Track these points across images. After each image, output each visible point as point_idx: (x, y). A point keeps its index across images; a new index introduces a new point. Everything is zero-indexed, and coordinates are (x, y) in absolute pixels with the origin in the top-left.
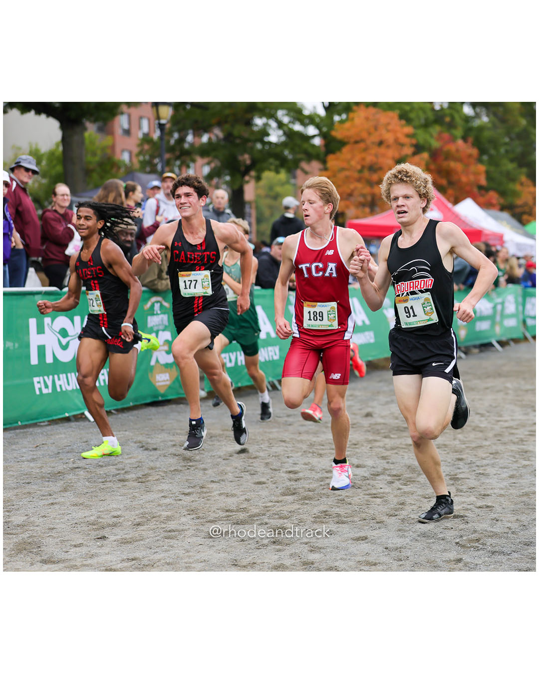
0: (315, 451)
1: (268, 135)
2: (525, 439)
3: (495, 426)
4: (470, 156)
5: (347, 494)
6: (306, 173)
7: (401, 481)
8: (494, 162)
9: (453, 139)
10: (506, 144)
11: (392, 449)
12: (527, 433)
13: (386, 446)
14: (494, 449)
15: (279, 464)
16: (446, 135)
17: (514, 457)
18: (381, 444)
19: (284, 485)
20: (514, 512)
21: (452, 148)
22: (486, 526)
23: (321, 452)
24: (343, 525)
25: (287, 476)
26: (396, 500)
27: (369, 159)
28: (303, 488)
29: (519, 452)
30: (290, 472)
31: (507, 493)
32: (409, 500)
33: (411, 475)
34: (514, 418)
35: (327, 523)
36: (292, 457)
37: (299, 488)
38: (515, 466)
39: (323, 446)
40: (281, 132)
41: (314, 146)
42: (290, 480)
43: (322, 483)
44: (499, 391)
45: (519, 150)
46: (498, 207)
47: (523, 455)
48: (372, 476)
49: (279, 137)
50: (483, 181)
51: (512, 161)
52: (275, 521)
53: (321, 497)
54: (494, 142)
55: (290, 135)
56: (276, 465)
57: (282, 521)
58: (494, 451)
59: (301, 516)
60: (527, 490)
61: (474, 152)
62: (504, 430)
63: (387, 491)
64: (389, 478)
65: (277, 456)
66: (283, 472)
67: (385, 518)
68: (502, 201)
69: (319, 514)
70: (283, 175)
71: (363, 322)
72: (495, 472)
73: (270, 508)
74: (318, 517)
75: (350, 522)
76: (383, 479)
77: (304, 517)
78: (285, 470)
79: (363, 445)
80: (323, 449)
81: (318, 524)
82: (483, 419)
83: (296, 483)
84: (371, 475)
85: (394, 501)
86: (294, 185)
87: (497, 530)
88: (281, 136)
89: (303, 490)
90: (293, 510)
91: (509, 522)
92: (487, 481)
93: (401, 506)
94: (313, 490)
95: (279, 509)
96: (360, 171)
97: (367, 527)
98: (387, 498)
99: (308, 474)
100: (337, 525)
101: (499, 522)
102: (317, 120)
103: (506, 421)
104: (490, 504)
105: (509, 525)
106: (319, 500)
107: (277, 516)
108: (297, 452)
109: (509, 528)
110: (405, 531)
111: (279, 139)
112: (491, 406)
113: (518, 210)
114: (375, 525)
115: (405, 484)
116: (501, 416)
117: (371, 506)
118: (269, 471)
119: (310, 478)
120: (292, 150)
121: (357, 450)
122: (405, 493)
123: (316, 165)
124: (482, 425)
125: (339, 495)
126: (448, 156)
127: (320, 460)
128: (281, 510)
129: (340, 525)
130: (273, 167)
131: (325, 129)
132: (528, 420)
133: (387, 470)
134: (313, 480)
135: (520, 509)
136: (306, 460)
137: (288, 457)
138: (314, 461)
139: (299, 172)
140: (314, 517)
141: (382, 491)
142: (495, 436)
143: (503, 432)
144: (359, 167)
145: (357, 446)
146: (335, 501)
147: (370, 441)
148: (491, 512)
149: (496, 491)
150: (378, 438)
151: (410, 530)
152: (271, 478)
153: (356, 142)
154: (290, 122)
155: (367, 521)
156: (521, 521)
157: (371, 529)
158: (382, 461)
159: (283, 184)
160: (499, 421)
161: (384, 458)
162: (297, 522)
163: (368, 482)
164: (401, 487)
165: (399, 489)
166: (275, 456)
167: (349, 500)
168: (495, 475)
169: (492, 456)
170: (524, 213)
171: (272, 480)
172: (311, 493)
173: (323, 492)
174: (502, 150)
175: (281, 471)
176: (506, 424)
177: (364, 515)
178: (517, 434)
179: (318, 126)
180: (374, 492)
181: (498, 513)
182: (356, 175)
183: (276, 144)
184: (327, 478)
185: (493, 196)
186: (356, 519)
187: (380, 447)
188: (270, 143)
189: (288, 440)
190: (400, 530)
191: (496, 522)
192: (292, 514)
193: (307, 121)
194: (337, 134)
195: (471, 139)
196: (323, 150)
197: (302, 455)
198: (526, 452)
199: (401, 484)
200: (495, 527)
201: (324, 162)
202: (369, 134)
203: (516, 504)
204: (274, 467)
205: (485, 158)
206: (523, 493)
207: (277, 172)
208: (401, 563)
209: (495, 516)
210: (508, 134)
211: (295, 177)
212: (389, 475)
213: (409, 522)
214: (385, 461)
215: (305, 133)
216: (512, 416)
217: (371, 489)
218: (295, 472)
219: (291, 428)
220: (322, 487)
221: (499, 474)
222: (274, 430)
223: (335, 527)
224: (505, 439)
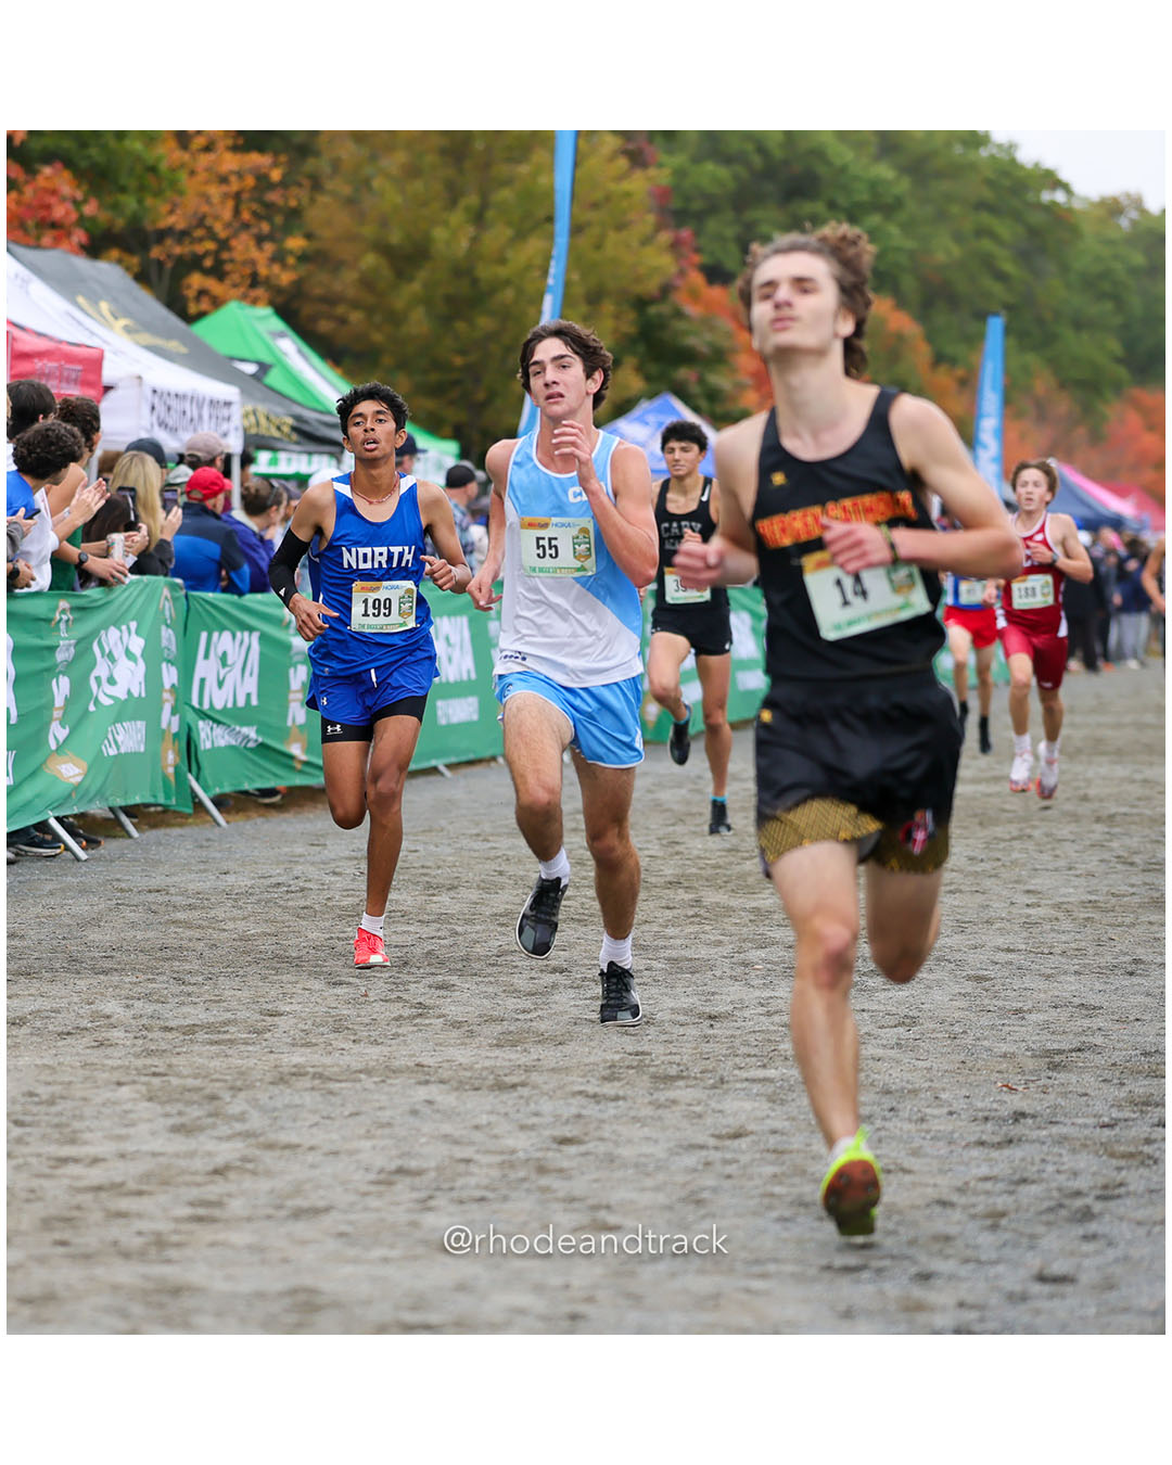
2: (175, 1238)
3: (45, 1183)
12: (187, 1211)
29: (145, 1293)
34: (129, 1147)
46: (79, 236)
47: (161, 1306)
58: (36, 1290)
62: (87, 1198)
103: (96, 1161)
113: (164, 252)
116: (73, 1141)
132: (192, 1155)
143: (78, 1208)
160: (65, 1161)
170: (195, 263)
176: (96, 1175)
178: (139, 1216)
198: (176, 1291)
216: (120, 1138)
224: (89, 1239)
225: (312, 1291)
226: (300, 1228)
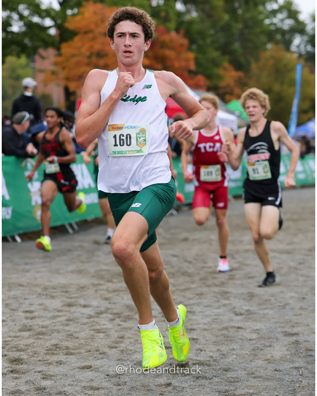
0: (48, 293)
1: (11, 25)
2: (226, 282)
3: (201, 272)
4: (182, 45)
5: (75, 330)
6: (43, 58)
7: (121, 319)
8: (201, 50)
9: (167, 31)
10: (212, 35)
11: (114, 291)
13: (110, 289)
14: (200, 290)
15: (17, 305)
16: (162, 27)
17: (216, 297)
18: (104, 287)
19: (22, 323)
20: (215, 343)
21: (166, 38)
22: (192, 355)
23: (53, 294)
24: (72, 356)
25: (23, 315)
26: (116, 335)
27: (97, 47)
28: (37, 325)
30: (27, 312)
31: (210, 328)
32: (127, 334)
33: (130, 313)
35: (57, 354)
36: (28, 299)
37: (34, 325)
38: (217, 305)
39: (55, 289)
40: (21, 23)
41: (50, 36)
42: (27, 318)
43: (54, 321)
44: (204, 242)
45: (222, 40)
46: (205, 88)
47: (223, 296)
48: (96, 315)
49: (20, 27)
50: (193, 66)
51: (217, 49)
52: (13, 353)
53: (53, 333)
54: (202, 34)
55: (30, 25)
56: (14, 305)
57: (19, 353)
58: (199, 293)
59: (35, 348)
60: (226, 325)
61: (185, 42)
62: (208, 274)
63: (109, 327)
64: (111, 316)
65: (15, 298)
66: (21, 312)
67: (107, 350)
68: (208, 83)
69: (51, 347)
70: (23, 60)
71: (89, 185)
72: (200, 310)
73: (9, 343)
74: (50, 350)
75: (77, 353)
76: (106, 317)
77: (38, 349)
78: (22, 310)
79: (89, 289)
80: (55, 292)
81: (50, 355)
82: (191, 265)
83: (32, 321)
84: (96, 313)
85: (115, 335)
86: (33, 68)
87: (201, 359)
88: (22, 27)
89: (38, 327)
90: (28, 344)
91: (211, 351)
92: (194, 318)
93: (120, 340)
94: (46, 327)
95: (16, 343)
96: (90, 57)
97: (92, 358)
98: (109, 333)
99: (42, 313)
100: (66, 356)
101: (203, 352)
102: (53, 14)
104: (195, 337)
105: (211, 354)
106: (51, 335)
107: (15, 349)
108: (33, 295)
109: (211, 357)
110: (124, 360)
111: (20, 29)
112: (197, 255)
113: (222, 91)
114: (99, 355)
115: (125, 321)
116: (205, 263)
117: (95, 340)
118: (9, 311)
119: (43, 317)
120: (32, 39)
121: (84, 293)
122: (124, 328)
123: (51, 52)
124: (190, 271)
125: (68, 331)
126: (164, 45)
127: (53, 301)
128: (18, 344)
129: (69, 356)
130: (14, 53)
131: (59, 21)
133: (109, 309)
134: (46, 318)
135: (220, 340)
136: (41, 301)
137: (25, 299)
138: (48, 302)
139: (37, 58)
140: (47, 350)
141: (105, 327)
142: (201, 279)
143: (207, 276)
144: (88, 53)
145: (84, 289)
146: (65, 336)
147: (95, 285)
148: (197, 344)
149: (201, 326)
150: (102, 282)
151: (128, 360)
152: (11, 317)
153: (86, 33)
154: (29, 15)
155: (91, 352)
156: (221, 351)
157: (95, 359)
158: (105, 302)
159: (24, 67)
160: (203, 267)
161: (107, 299)
162: (32, 354)
163: (92, 319)
164: (121, 323)
165: (119, 325)
166: (14, 298)
167: (76, 335)
168: (200, 312)
169: (197, 297)
170: (227, 93)
171: (11, 318)
172: (44, 330)
173: (55, 328)
174: (209, 40)
175: (19, 311)
176: (210, 270)
177: (89, 348)
179: (53, 19)
180: (98, 327)
181: (202, 344)
182: (86, 60)
183: (17, 34)
184: (58, 316)
185: (201, 79)
186: (82, 351)
187: (103, 290)
188: (12, 33)
189: (25, 284)
190: (119, 360)
191: (201, 352)
192: (28, 347)
193: (44, 14)
194: (70, 25)
195: (182, 31)
196: (57, 39)
197: (37, 297)
198: (226, 293)
199: (121, 321)
200: (199, 356)
201: (58, 49)
202: (97, 25)
203: (217, 336)
204: (13, 307)
205: (194, 47)
206: (223, 327)
207: (18, 56)
208: (120, 387)
209: (200, 347)
210: (214, 26)
211: (33, 61)
212: (111, 314)
213: (127, 353)
214: (108, 302)
215: (42, 25)
217: (95, 325)
218: (31, 312)
219: (28, 275)
220: (54, 324)
221: (204, 312)
222: (14, 276)
223: (64, 358)
224: (209, 282)
225: (252, 293)
226: (250, 280)
